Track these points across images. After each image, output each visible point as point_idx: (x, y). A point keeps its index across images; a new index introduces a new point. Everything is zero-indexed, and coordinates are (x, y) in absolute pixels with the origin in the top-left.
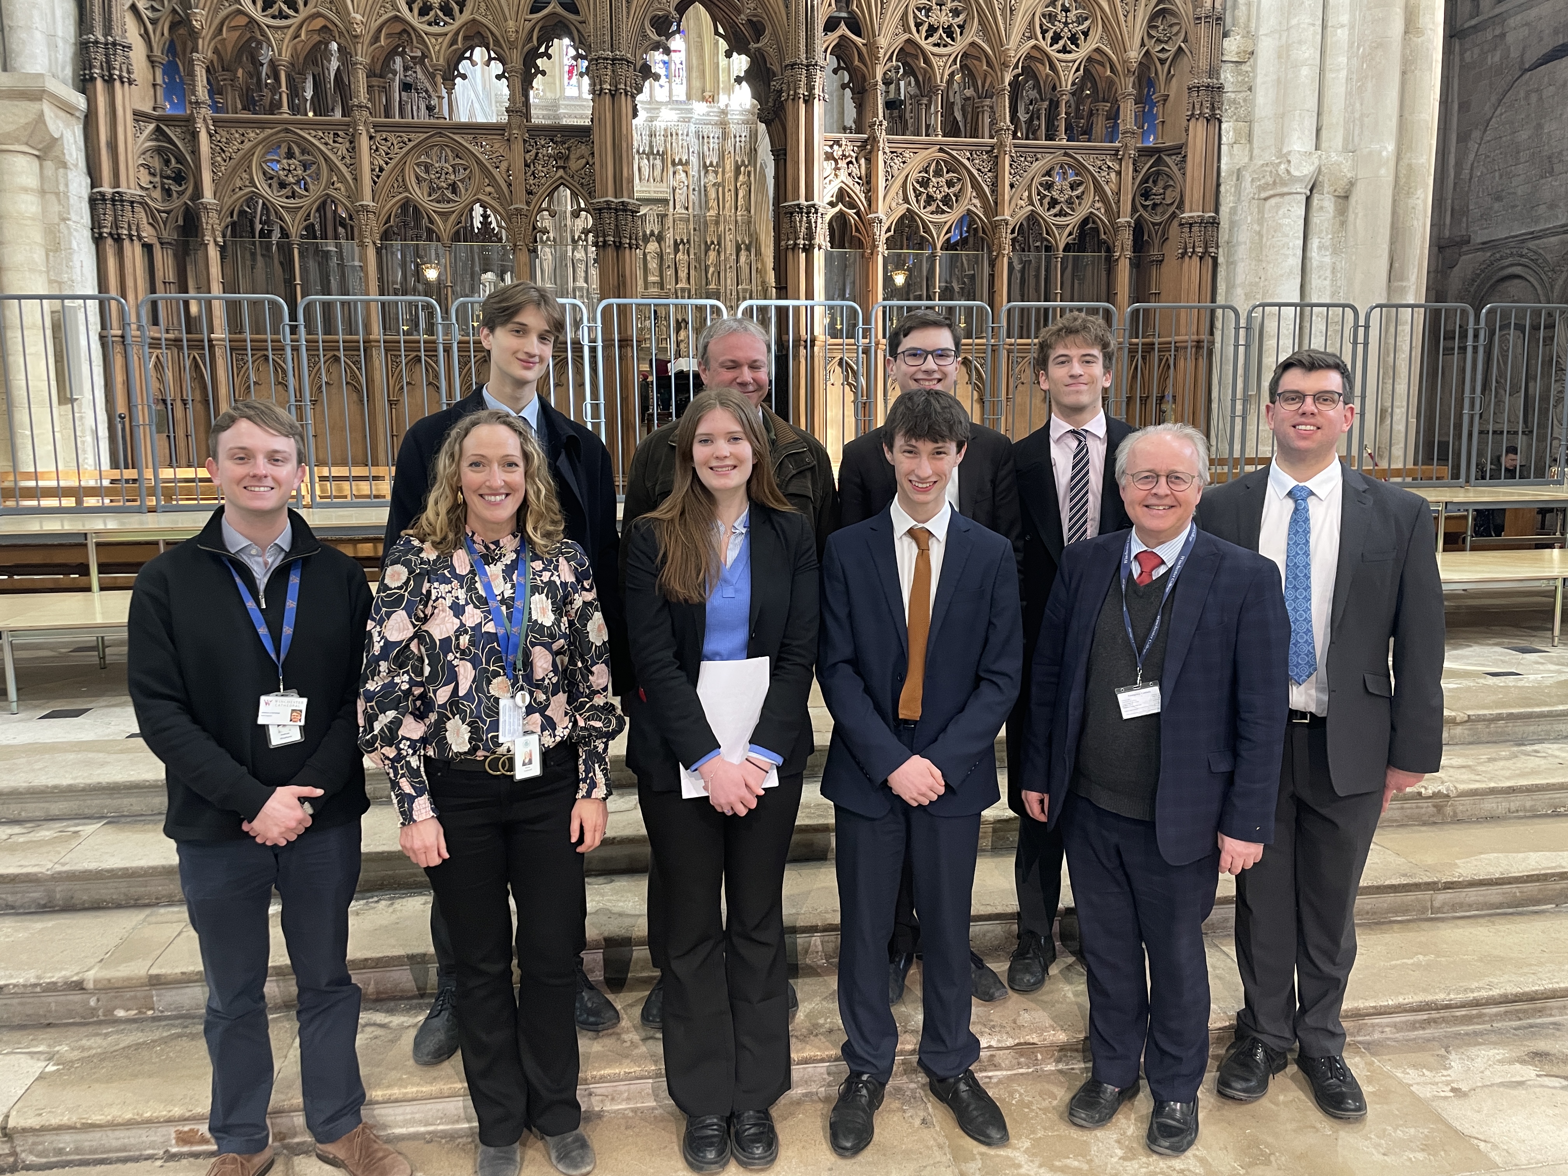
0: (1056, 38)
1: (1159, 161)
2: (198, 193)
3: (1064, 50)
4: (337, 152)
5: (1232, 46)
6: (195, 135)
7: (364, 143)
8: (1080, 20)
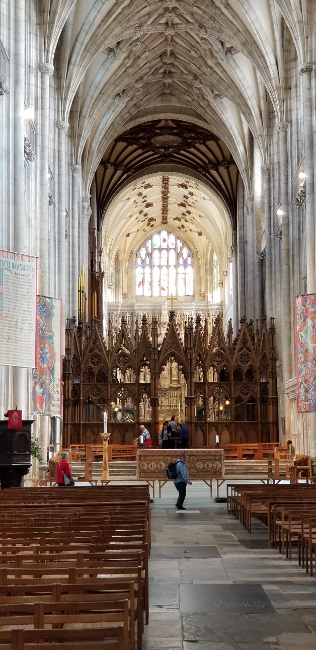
0: (243, 362)
1: (266, 385)
2: (80, 397)
3: (245, 364)
4: (104, 389)
5: (277, 363)
6: (80, 387)
7: (109, 387)
8: (248, 358)
